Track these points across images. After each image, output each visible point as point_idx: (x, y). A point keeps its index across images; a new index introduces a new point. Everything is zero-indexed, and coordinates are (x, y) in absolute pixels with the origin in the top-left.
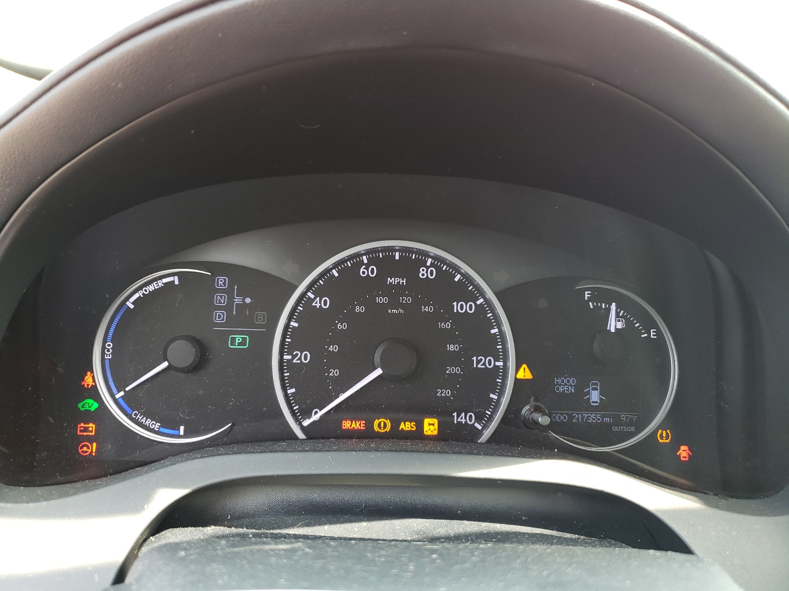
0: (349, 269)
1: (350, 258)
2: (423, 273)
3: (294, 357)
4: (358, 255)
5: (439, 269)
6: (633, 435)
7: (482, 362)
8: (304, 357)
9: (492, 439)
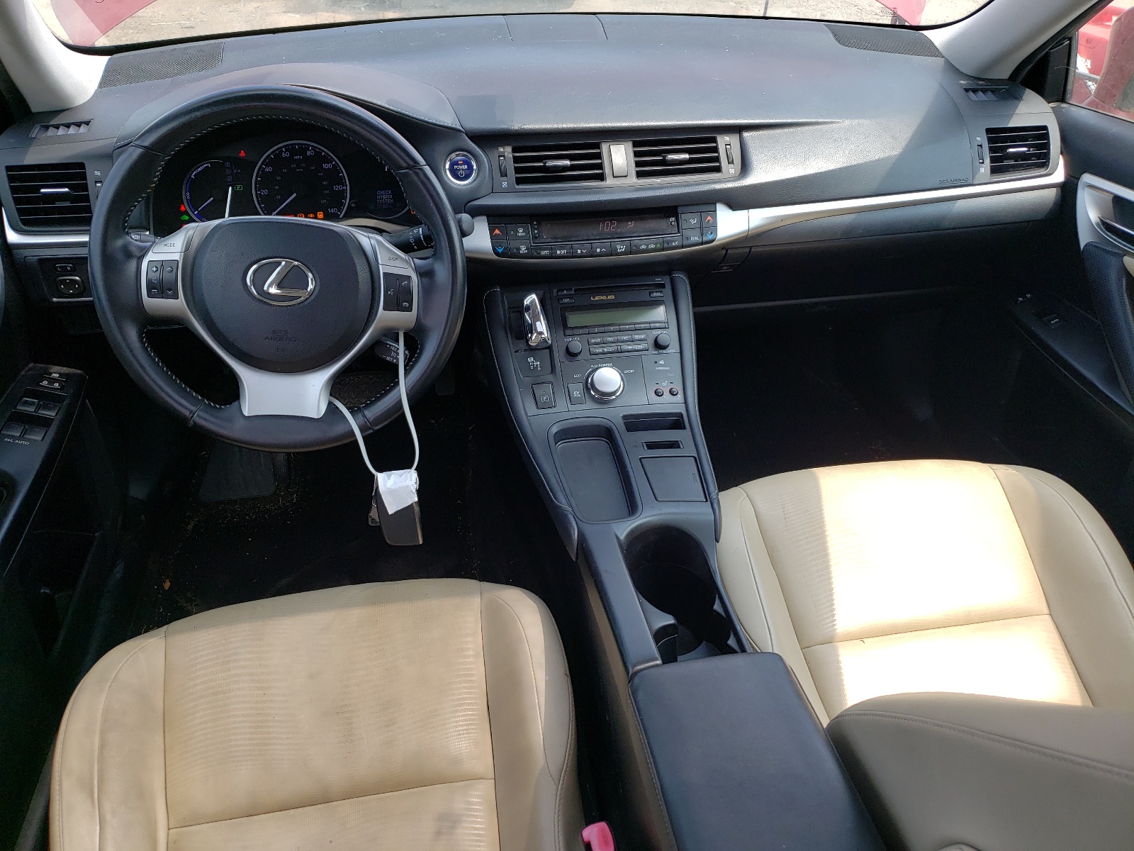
0: (278, 155)
1: (278, 149)
2: (308, 153)
3: (261, 192)
4: (281, 148)
5: (315, 151)
6: (400, 212)
7: (337, 188)
8: (265, 192)
9: (344, 216)
